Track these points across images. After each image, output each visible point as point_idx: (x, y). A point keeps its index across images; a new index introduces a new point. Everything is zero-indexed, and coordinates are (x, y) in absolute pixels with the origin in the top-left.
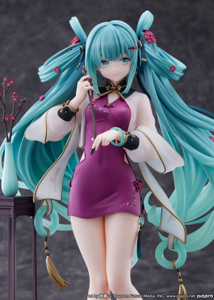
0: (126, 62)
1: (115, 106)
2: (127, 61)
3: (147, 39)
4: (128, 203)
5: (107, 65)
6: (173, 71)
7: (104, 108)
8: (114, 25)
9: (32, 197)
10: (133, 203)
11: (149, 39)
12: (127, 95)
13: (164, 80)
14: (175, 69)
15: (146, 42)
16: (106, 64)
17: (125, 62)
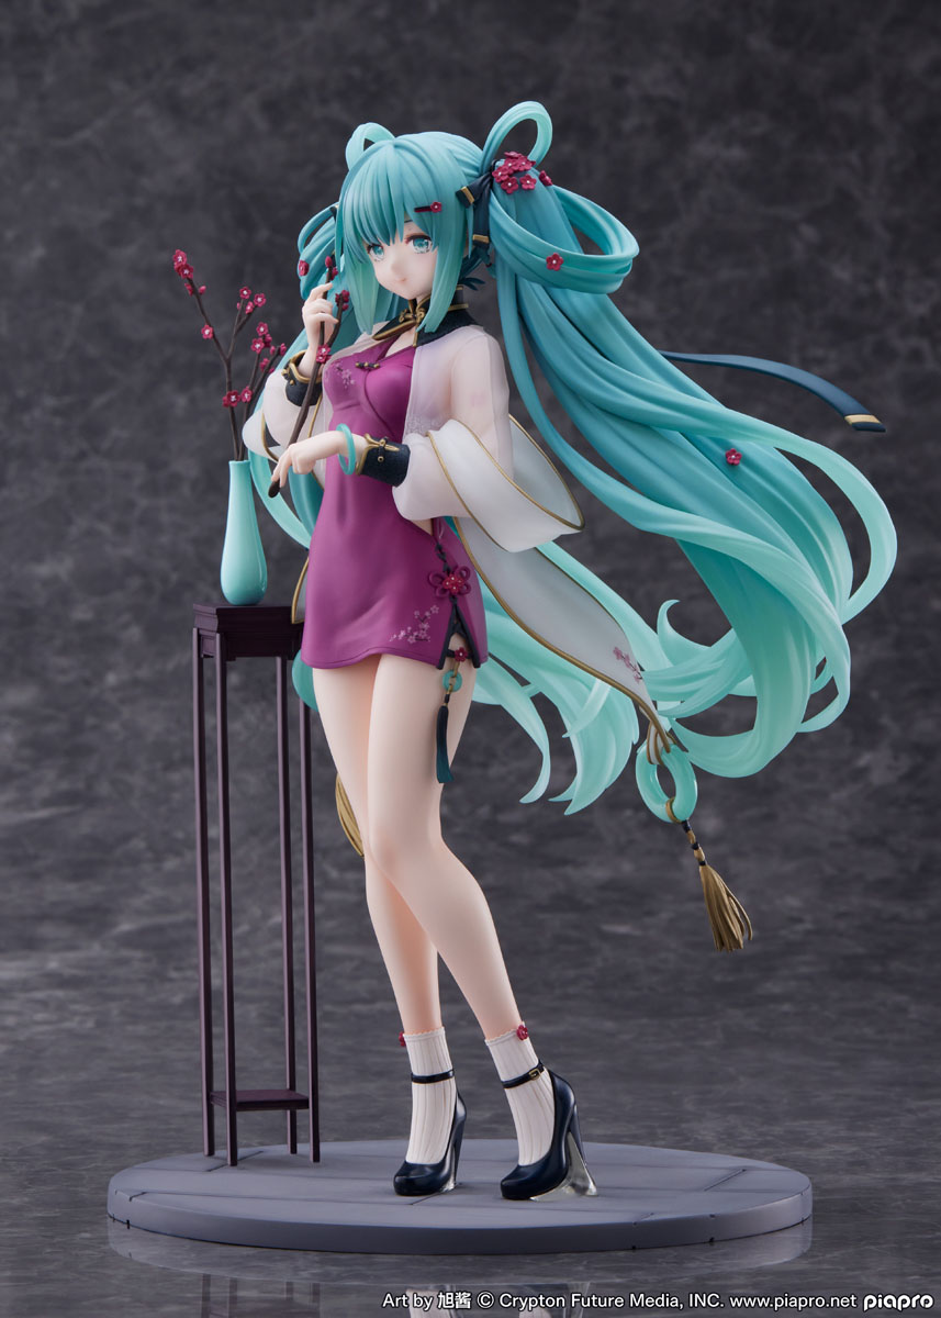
0: (424, 249)
1: (379, 367)
2: (427, 244)
3: (502, 182)
4: (403, 633)
5: (381, 256)
6: (557, 268)
7: (359, 371)
8: (396, 146)
9: (290, 608)
10: (415, 634)
11: (507, 181)
12: (425, 338)
13: (566, 295)
14: (560, 262)
15: (499, 190)
16: (380, 252)
17: (421, 245)
